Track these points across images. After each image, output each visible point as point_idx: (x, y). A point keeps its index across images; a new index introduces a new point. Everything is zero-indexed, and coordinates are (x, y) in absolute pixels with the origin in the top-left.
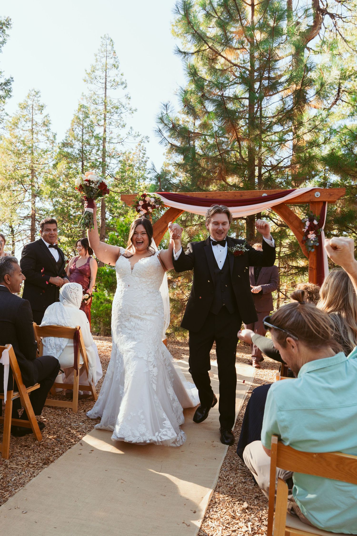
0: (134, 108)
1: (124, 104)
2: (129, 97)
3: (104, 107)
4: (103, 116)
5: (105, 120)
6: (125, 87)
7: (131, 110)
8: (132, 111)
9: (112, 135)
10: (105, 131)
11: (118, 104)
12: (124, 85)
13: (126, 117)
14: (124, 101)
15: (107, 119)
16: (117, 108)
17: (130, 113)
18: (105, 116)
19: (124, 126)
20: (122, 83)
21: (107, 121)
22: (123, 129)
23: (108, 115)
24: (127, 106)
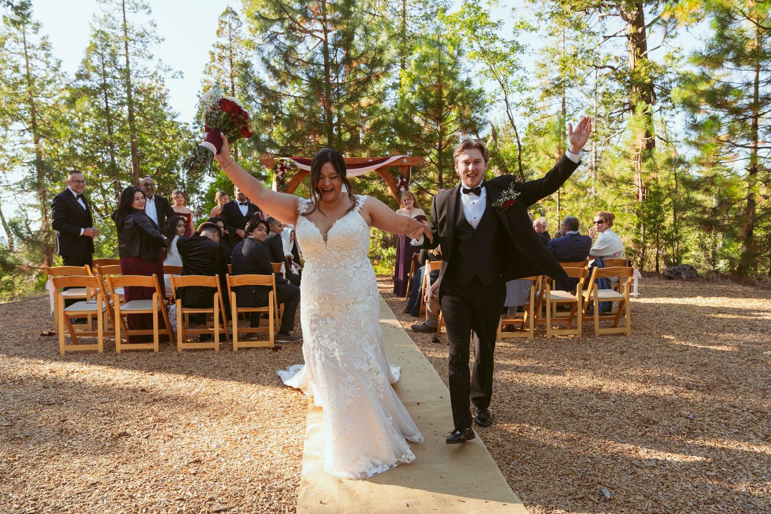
0: (160, 38)
1: (148, 31)
2: (155, 23)
3: (123, 33)
4: (123, 44)
5: (127, 49)
6: (150, 12)
7: (157, 38)
8: (160, 40)
9: (137, 68)
10: (128, 62)
11: (142, 31)
12: (147, 10)
13: (152, 48)
14: (149, 29)
15: (129, 47)
16: (143, 36)
17: (156, 43)
18: (126, 45)
19: (150, 57)
20: (145, 7)
21: (129, 51)
22: (150, 61)
23: (130, 43)
24: (153, 34)
